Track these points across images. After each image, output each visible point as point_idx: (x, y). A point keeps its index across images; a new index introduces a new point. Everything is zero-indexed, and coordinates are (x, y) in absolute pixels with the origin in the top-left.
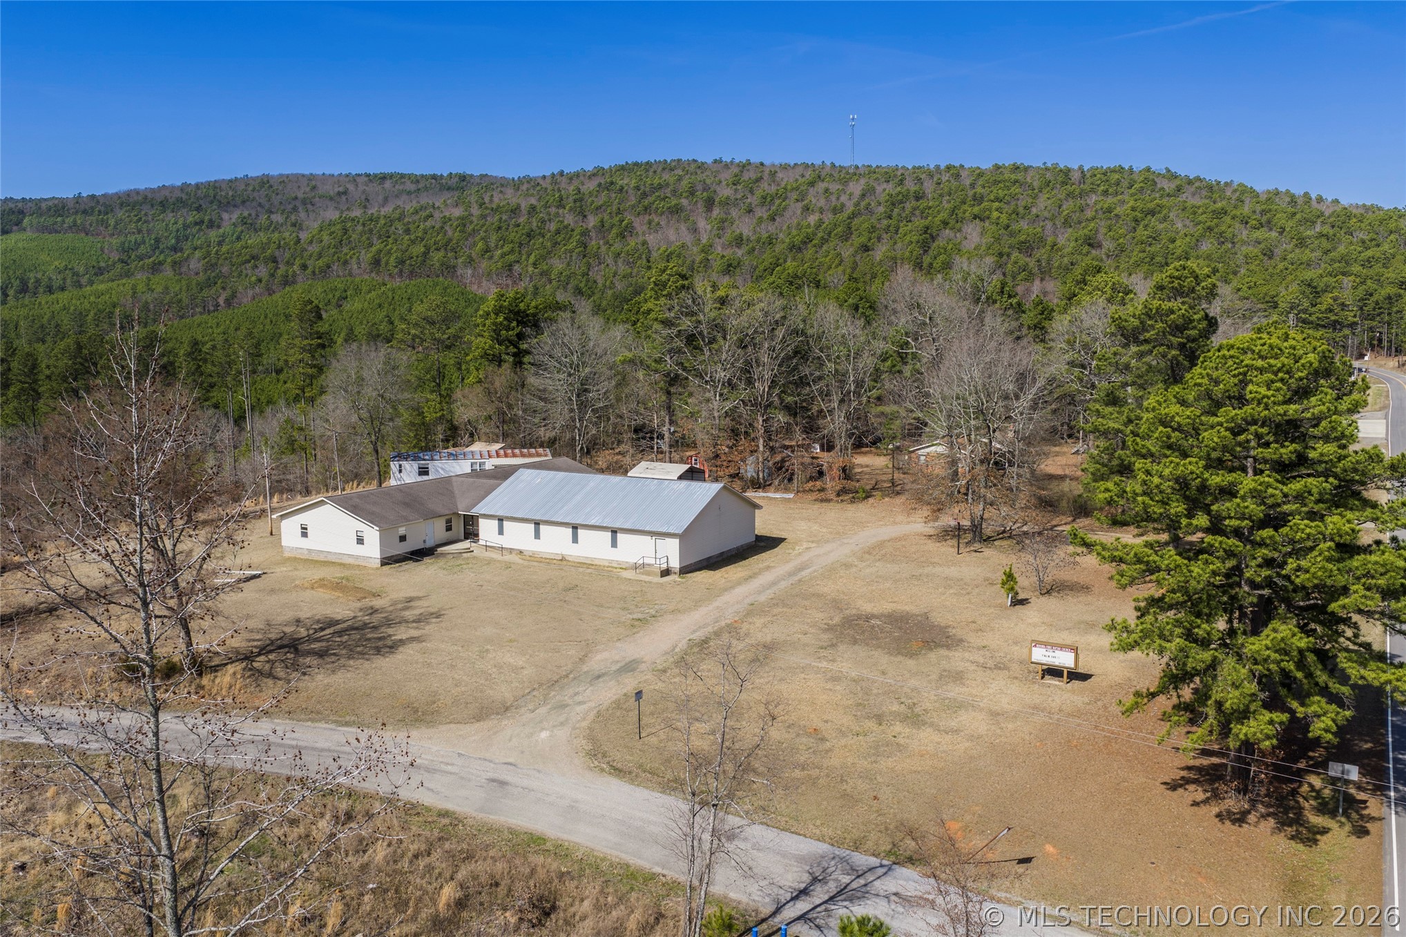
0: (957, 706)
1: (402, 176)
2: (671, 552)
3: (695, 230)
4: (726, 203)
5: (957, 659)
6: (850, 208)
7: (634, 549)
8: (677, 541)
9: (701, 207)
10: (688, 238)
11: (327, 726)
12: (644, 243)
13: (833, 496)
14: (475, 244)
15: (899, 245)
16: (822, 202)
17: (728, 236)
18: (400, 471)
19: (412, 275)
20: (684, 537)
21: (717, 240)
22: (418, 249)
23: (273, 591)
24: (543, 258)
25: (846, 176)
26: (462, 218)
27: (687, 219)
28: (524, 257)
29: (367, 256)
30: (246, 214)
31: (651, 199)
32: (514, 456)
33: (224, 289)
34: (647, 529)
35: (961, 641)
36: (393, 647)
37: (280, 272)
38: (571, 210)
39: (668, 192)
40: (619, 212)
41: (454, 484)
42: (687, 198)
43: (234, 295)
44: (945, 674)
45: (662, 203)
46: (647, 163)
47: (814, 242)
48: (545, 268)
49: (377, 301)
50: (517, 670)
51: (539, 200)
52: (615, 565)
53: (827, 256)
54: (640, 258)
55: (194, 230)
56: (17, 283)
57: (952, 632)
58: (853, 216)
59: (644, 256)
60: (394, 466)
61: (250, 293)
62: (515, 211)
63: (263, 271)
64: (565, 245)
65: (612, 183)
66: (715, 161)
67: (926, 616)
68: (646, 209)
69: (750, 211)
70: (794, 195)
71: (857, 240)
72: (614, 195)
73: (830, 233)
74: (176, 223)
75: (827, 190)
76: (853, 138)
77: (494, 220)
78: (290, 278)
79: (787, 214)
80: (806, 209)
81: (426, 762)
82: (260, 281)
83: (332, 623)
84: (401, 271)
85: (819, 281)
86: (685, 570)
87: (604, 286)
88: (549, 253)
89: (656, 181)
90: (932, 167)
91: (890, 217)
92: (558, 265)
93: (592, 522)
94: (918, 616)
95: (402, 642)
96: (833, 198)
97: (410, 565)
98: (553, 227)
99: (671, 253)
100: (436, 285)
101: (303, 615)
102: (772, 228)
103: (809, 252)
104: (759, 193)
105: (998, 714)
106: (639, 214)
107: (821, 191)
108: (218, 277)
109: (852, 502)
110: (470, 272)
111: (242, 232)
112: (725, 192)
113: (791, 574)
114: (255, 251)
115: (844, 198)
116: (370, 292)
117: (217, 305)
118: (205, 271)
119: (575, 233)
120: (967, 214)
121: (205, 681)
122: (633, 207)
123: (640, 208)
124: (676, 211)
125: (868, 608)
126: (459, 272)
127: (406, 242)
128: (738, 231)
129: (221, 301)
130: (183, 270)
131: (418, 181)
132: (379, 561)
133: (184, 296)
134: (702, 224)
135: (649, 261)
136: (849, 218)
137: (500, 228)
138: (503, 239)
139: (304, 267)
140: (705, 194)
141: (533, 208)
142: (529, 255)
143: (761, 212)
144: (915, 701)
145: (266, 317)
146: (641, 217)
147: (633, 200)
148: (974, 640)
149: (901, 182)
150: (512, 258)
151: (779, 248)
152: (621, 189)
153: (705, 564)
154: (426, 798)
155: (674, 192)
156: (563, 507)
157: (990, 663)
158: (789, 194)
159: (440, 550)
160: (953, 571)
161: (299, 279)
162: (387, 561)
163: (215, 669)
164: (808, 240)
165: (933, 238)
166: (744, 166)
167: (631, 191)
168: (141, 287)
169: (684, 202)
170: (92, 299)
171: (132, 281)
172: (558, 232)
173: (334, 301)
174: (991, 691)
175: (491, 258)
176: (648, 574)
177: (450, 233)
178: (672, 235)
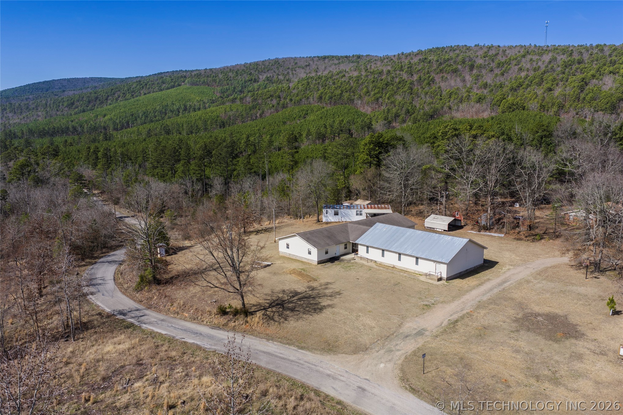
0: (578, 375)
1: (333, 57)
2: (443, 271)
3: (464, 81)
4: (480, 67)
5: (581, 346)
6: (543, 69)
7: (426, 267)
8: (446, 266)
9: (467, 69)
10: (460, 85)
11: (294, 348)
12: (439, 88)
13: (523, 237)
14: (362, 89)
15: (568, 88)
16: (528, 66)
17: (480, 83)
18: (327, 213)
19: (335, 103)
20: (449, 265)
21: (475, 85)
22: (338, 92)
23: (275, 274)
24: (392, 95)
25: (542, 51)
26: (357, 77)
27: (460, 75)
28: (384, 95)
29: (316, 95)
30: (269, 76)
31: (444, 66)
32: (375, 208)
33: (259, 109)
34: (432, 259)
35: (583, 334)
36: (321, 309)
37: (281, 102)
38: (406, 72)
39: (452, 62)
40: (428, 73)
41: (349, 227)
42: (461, 65)
43: (263, 112)
44: (573, 354)
45: (449, 68)
46: (443, 47)
47: (523, 86)
48: (393, 100)
49: (320, 116)
50: (372, 328)
51: (392, 67)
52: (417, 273)
53: (529, 94)
54: (437, 95)
55: (249, 83)
56: (183, 107)
57: (579, 328)
58: (545, 72)
59: (439, 94)
60: (324, 211)
61: (269, 111)
62: (381, 73)
63: (275, 102)
64: (402, 89)
65: (426, 59)
66: (476, 45)
67: (566, 317)
68: (441, 71)
69: (492, 71)
70: (514, 62)
71: (546, 86)
72: (426, 64)
73: (532, 82)
74: (242, 81)
75: (531, 60)
76: (546, 32)
77: (371, 77)
78: (285, 105)
79: (510, 72)
80: (520, 69)
81: (333, 373)
82: (273, 106)
83: (296, 294)
84: (330, 102)
85: (524, 107)
86: (449, 279)
87: (420, 108)
88: (395, 93)
89: (447, 57)
90: (588, 45)
91: (564, 73)
92: (399, 98)
93: (407, 253)
94: (562, 316)
95: (324, 307)
96: (535, 63)
97: (329, 264)
98: (397, 80)
99: (452, 92)
100: (345, 108)
101: (286, 288)
102: (502, 79)
103: (521, 91)
104: (496, 61)
105: (599, 383)
106: (437, 73)
107: (528, 60)
108: (257, 105)
109: (533, 241)
110: (360, 102)
111: (267, 84)
112: (480, 61)
113: (500, 285)
114: (272, 93)
115: (540, 64)
116: (317, 111)
117: (257, 117)
118: (252, 102)
119: (407, 83)
120: (606, 71)
121: (249, 319)
122: (435, 70)
123: (438, 70)
124: (455, 71)
125: (537, 309)
126: (355, 102)
127: (333, 89)
128: (485, 81)
129: (258, 115)
130: (244, 101)
131: (339, 59)
132: (317, 262)
133: (244, 113)
134: (468, 77)
135: (441, 96)
136: (542, 74)
137: (374, 81)
138: (375, 86)
139: (291, 100)
140: (470, 63)
141: (389, 71)
142: (386, 94)
143: (497, 71)
144: (557, 369)
145: (275, 123)
146: (439, 75)
147: (435, 66)
148: (591, 335)
149: (571, 55)
150: (378, 95)
151: (505, 89)
152: (430, 62)
153: (458, 275)
154: (332, 393)
155: (455, 62)
156: (394, 244)
157: (598, 351)
158: (512, 62)
159: (342, 258)
160: (582, 290)
161: (289, 105)
162: (320, 262)
163: (252, 313)
164: (520, 85)
165: (586, 84)
166: (490, 48)
167: (434, 62)
168: (228, 109)
169: (460, 67)
170: (210, 114)
171: (225, 106)
172: (400, 83)
173: (303, 115)
174: (597, 368)
175: (369, 95)
176: (432, 279)
177: (352, 84)
178: (453, 83)
